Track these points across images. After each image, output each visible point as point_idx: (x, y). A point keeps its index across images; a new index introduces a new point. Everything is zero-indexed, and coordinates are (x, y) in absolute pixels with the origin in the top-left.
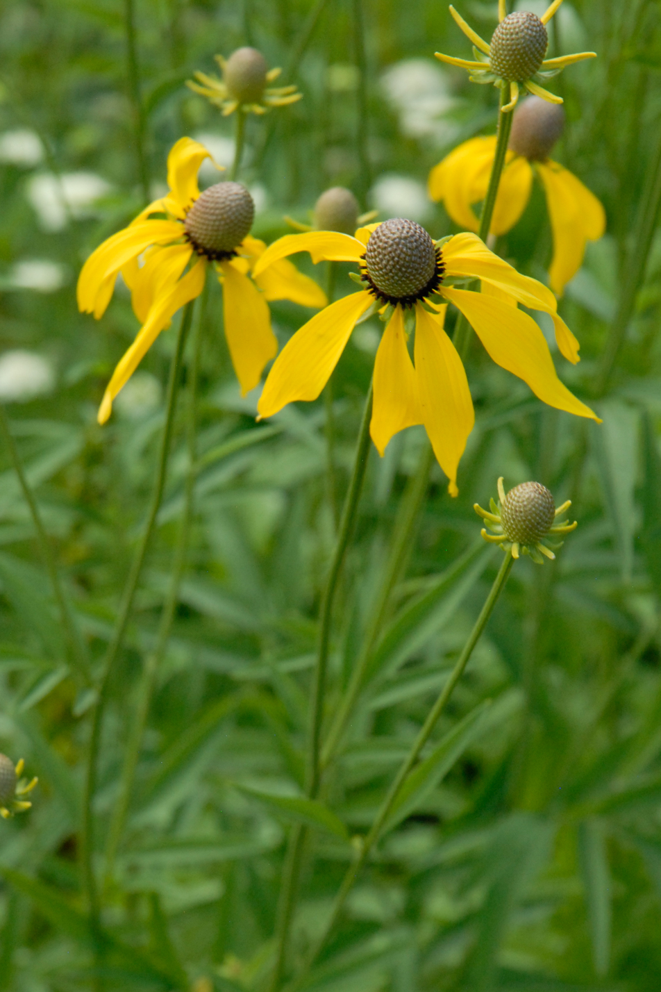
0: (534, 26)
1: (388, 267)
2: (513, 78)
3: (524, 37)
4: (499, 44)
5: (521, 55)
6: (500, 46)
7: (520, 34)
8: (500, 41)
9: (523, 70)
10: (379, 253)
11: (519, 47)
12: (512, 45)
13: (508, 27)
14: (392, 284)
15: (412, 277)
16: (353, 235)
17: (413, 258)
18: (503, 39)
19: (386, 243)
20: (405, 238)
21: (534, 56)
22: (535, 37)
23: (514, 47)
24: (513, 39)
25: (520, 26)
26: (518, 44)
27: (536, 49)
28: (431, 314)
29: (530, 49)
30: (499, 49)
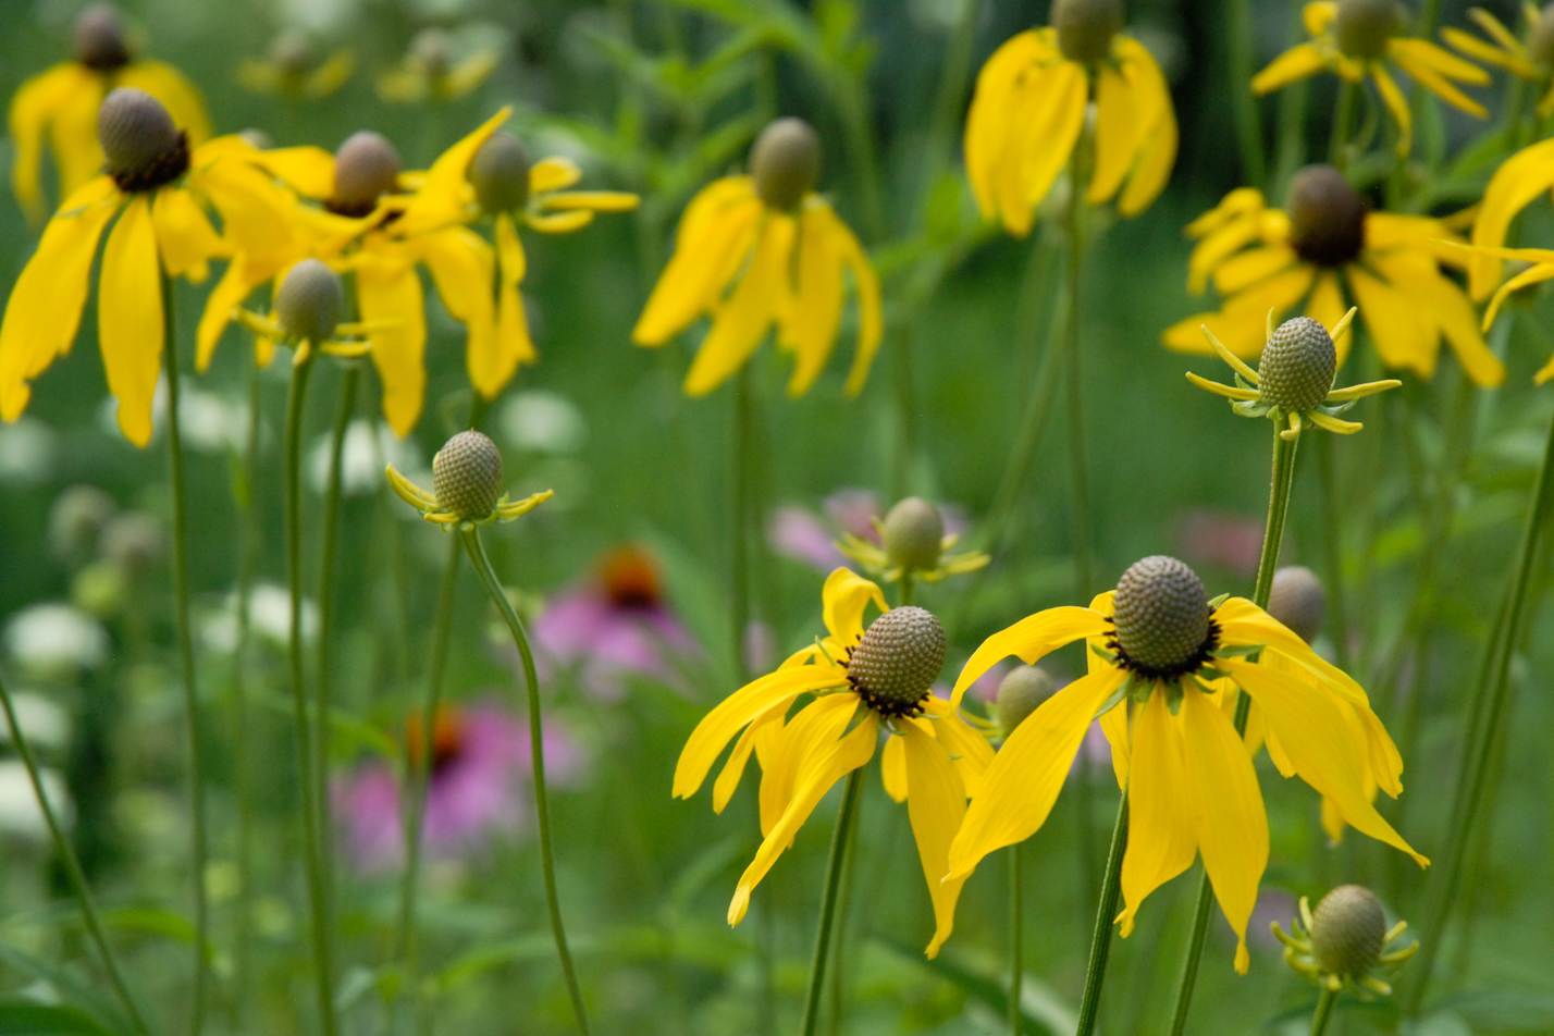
0: (1318, 333)
1: (1147, 617)
2: (1292, 407)
3: (1304, 347)
4: (1272, 359)
5: (1303, 371)
6: (1273, 363)
7: (1300, 343)
8: (1273, 355)
9: (1305, 394)
10: (1133, 599)
11: (1300, 360)
12: (1290, 359)
13: (1284, 335)
14: (1151, 644)
15: (1178, 632)
16: (1088, 607)
17: (1181, 604)
18: (1277, 352)
19: (1142, 583)
20: (1169, 576)
21: (1320, 373)
22: (1320, 347)
23: (1293, 361)
24: (1290, 351)
25: (1299, 334)
26: (1298, 357)
27: (1323, 364)
28: (1206, 695)
29: (1314, 363)
30: (1272, 367)
